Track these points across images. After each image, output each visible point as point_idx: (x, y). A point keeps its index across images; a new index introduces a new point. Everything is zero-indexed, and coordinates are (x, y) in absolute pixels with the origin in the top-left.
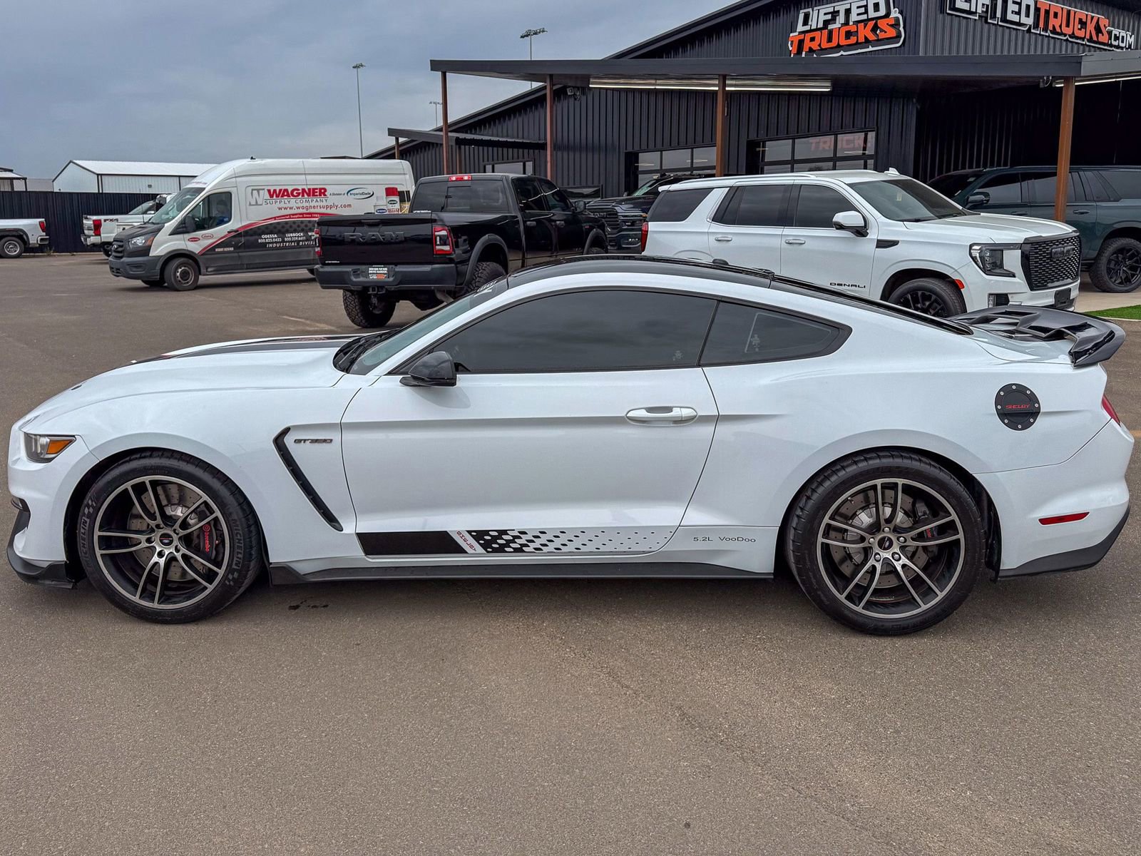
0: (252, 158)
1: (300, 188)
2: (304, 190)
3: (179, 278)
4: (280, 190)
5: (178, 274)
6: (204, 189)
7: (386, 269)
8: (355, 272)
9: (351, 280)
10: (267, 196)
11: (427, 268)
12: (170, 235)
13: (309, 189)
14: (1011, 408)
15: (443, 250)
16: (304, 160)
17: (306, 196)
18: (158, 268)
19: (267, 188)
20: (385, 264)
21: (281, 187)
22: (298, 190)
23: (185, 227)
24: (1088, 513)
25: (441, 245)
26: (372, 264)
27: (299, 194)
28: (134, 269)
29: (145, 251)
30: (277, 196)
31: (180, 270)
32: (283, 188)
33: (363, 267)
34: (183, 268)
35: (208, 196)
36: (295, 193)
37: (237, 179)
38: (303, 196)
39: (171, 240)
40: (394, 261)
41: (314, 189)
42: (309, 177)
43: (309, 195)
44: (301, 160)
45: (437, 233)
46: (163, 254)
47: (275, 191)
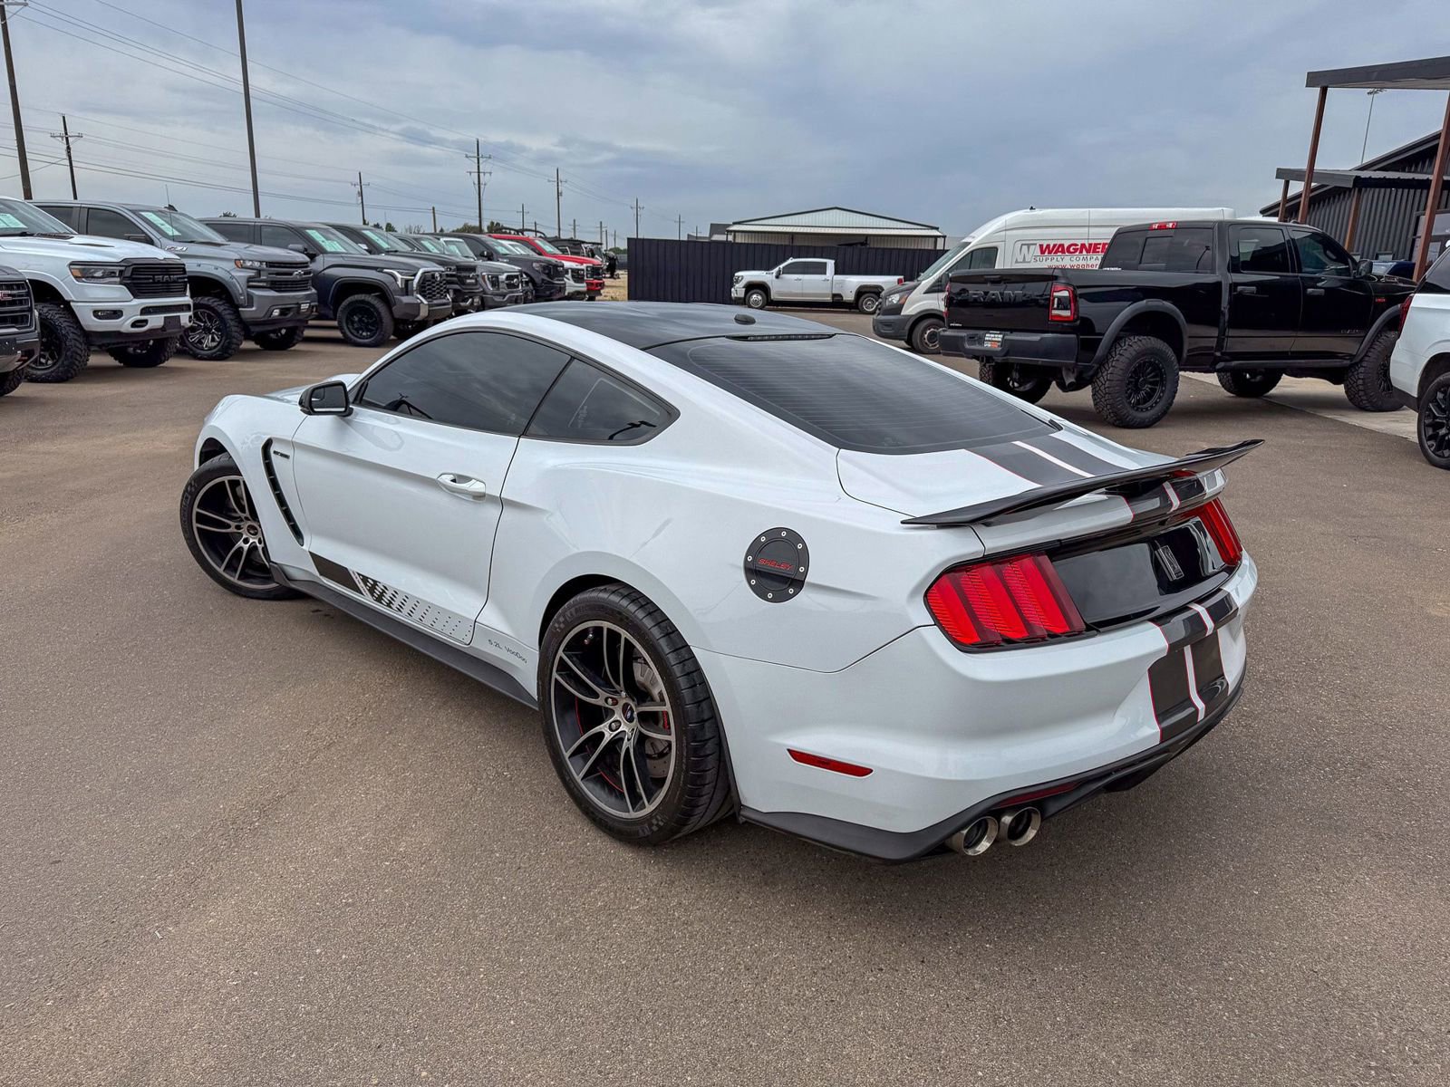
0: (1032, 208)
1: (1079, 243)
2: (1083, 245)
3: (926, 341)
4: (1055, 246)
5: (926, 336)
6: (970, 243)
7: (1001, 336)
8: (971, 338)
9: (964, 347)
10: (1038, 252)
11: (1036, 337)
12: (925, 293)
13: (1090, 245)
14: (762, 564)
15: (1059, 316)
16: (1091, 210)
17: (1084, 252)
18: (907, 327)
19: (1039, 243)
20: (1001, 330)
21: (1055, 242)
22: (1077, 245)
23: (941, 285)
24: (871, 771)
25: (1058, 309)
26: (988, 329)
27: (1076, 250)
28: (886, 328)
29: (897, 309)
30: (1050, 253)
31: (928, 332)
32: (1059, 242)
33: (981, 333)
34: (932, 330)
35: (972, 252)
36: (1071, 250)
37: (1007, 232)
38: (1081, 252)
39: (925, 299)
40: (1009, 327)
41: (1096, 245)
42: (1093, 230)
43: (1088, 251)
44: (1087, 210)
45: (1055, 294)
46: (913, 313)
47: (1048, 246)
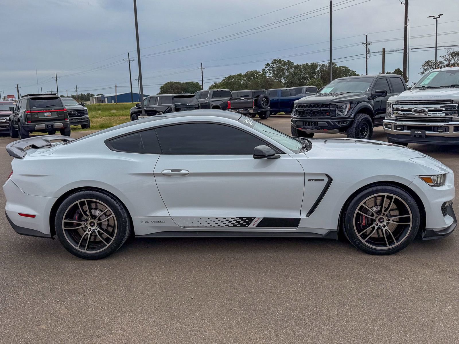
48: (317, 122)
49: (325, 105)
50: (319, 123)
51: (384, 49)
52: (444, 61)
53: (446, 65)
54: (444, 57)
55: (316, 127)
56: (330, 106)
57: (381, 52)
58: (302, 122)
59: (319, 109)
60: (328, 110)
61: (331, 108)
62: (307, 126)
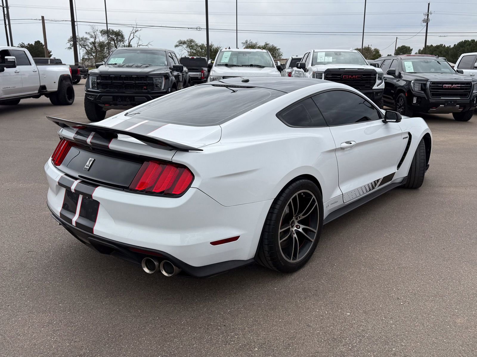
48: (134, 97)
49: (141, 77)
50: (135, 97)
51: (43, 17)
52: (89, 38)
53: (92, 42)
54: (89, 33)
55: (131, 102)
56: (147, 80)
57: (40, 20)
58: (111, 97)
59: (133, 82)
60: (145, 83)
61: (149, 82)
62: (119, 101)
